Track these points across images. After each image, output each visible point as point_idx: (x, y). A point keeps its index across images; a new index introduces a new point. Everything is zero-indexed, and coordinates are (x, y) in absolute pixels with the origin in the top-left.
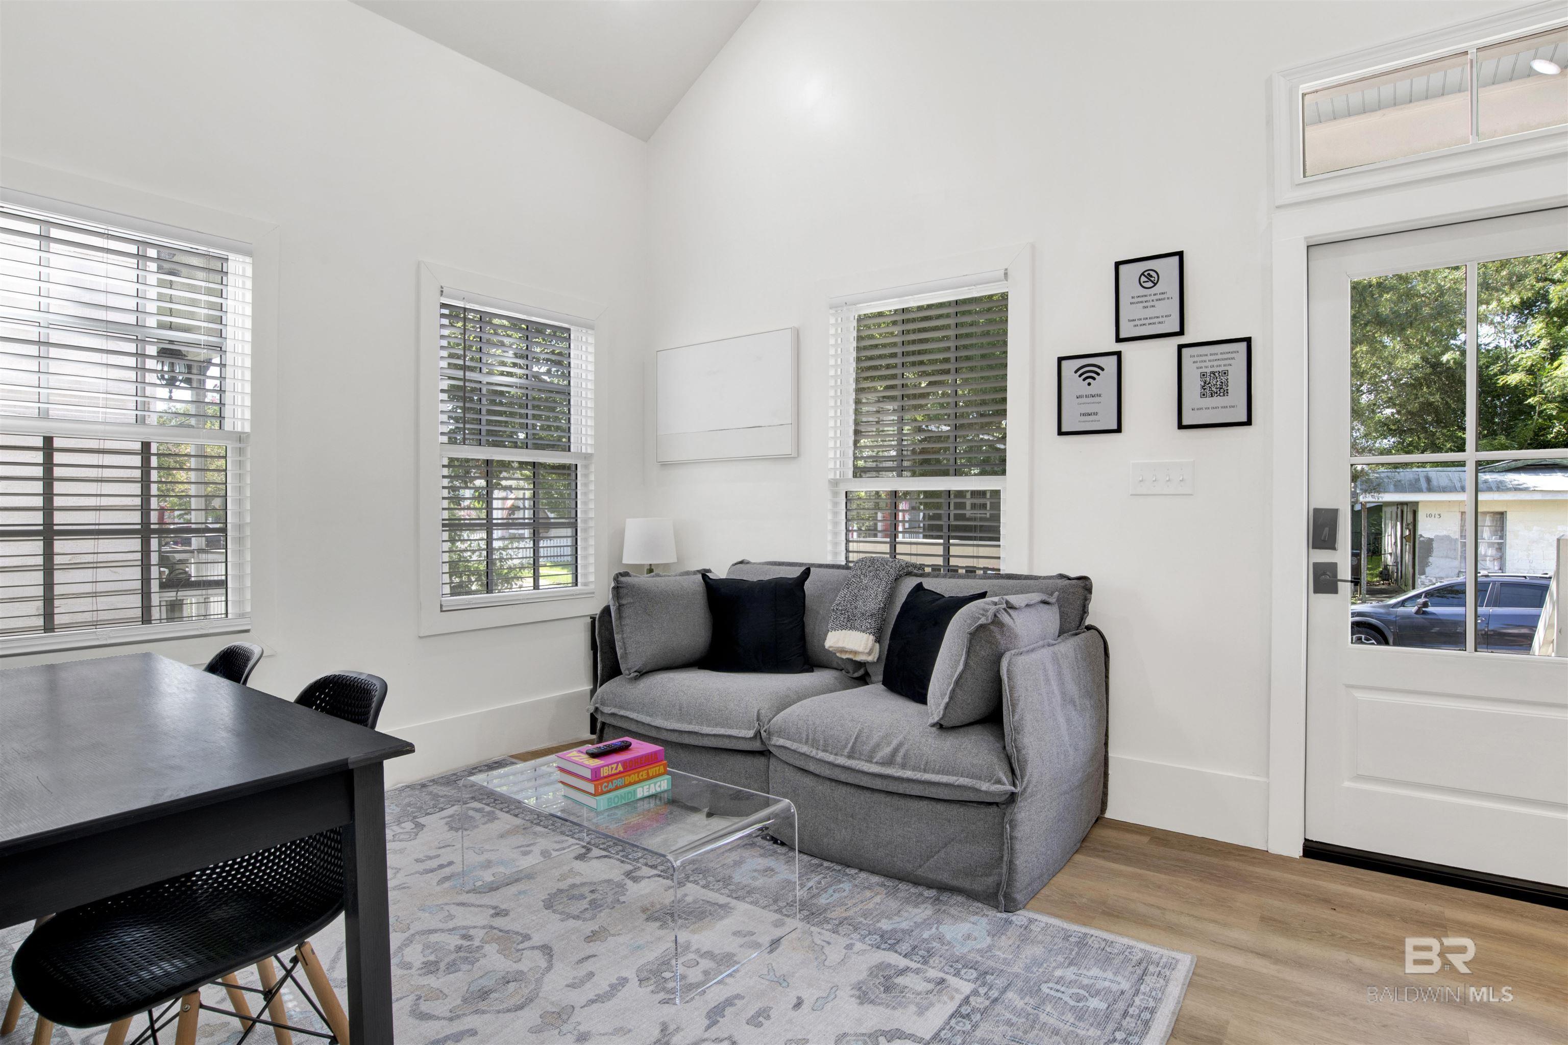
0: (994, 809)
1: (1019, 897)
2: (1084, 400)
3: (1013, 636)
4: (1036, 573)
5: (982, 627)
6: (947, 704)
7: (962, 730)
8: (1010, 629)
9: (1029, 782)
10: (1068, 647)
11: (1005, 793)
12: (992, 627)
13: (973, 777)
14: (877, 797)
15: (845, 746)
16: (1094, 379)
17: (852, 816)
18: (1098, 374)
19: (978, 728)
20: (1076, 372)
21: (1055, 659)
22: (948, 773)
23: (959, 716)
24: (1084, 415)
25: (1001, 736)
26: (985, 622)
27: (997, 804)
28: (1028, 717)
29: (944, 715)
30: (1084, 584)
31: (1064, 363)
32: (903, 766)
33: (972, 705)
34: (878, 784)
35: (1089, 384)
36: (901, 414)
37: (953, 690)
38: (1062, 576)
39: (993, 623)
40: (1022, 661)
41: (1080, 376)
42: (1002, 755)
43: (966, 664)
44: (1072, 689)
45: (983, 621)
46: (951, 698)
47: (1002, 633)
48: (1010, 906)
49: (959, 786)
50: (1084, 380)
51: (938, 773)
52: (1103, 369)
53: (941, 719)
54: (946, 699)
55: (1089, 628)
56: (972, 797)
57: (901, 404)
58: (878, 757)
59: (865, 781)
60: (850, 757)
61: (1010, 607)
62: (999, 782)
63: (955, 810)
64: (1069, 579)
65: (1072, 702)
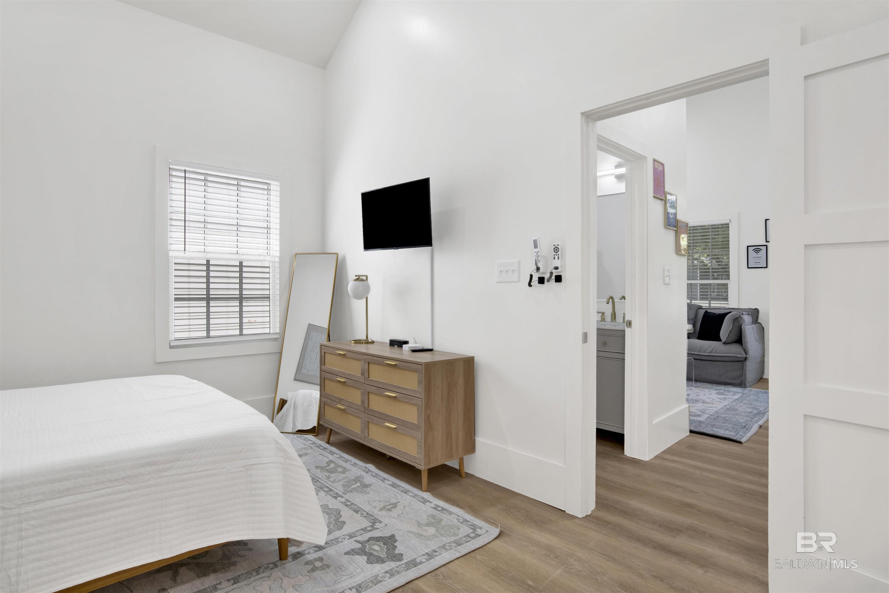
0: (740, 362)
1: (747, 384)
2: (756, 258)
3: (744, 321)
4: (740, 307)
5: (737, 318)
6: (727, 337)
7: (731, 344)
8: (743, 319)
9: (749, 356)
10: (754, 326)
11: (744, 357)
12: (739, 318)
13: (735, 354)
14: (706, 362)
15: (697, 350)
16: (759, 252)
17: (699, 368)
18: (760, 251)
19: (735, 344)
20: (753, 250)
21: (753, 328)
22: (728, 354)
23: (730, 340)
24: (756, 263)
25: (742, 346)
26: (738, 317)
27: (741, 361)
28: (749, 340)
29: (726, 340)
30: (757, 311)
31: (749, 248)
32: (715, 353)
33: (734, 337)
34: (707, 358)
35: (757, 254)
36: (711, 260)
37: (729, 334)
38: (750, 309)
39: (739, 317)
40: (746, 326)
41: (754, 251)
42: (743, 349)
43: (732, 327)
44: (757, 337)
45: (737, 316)
46: (728, 336)
47: (742, 319)
48: (745, 387)
49: (732, 356)
50: (756, 252)
51: (725, 354)
52: (761, 250)
53: (726, 341)
54: (727, 336)
55: (759, 323)
56: (735, 359)
57: (711, 257)
58: (708, 351)
59: (703, 358)
60: (698, 352)
61: (743, 314)
62: (743, 355)
63: (730, 363)
64: (752, 309)
65: (757, 340)
